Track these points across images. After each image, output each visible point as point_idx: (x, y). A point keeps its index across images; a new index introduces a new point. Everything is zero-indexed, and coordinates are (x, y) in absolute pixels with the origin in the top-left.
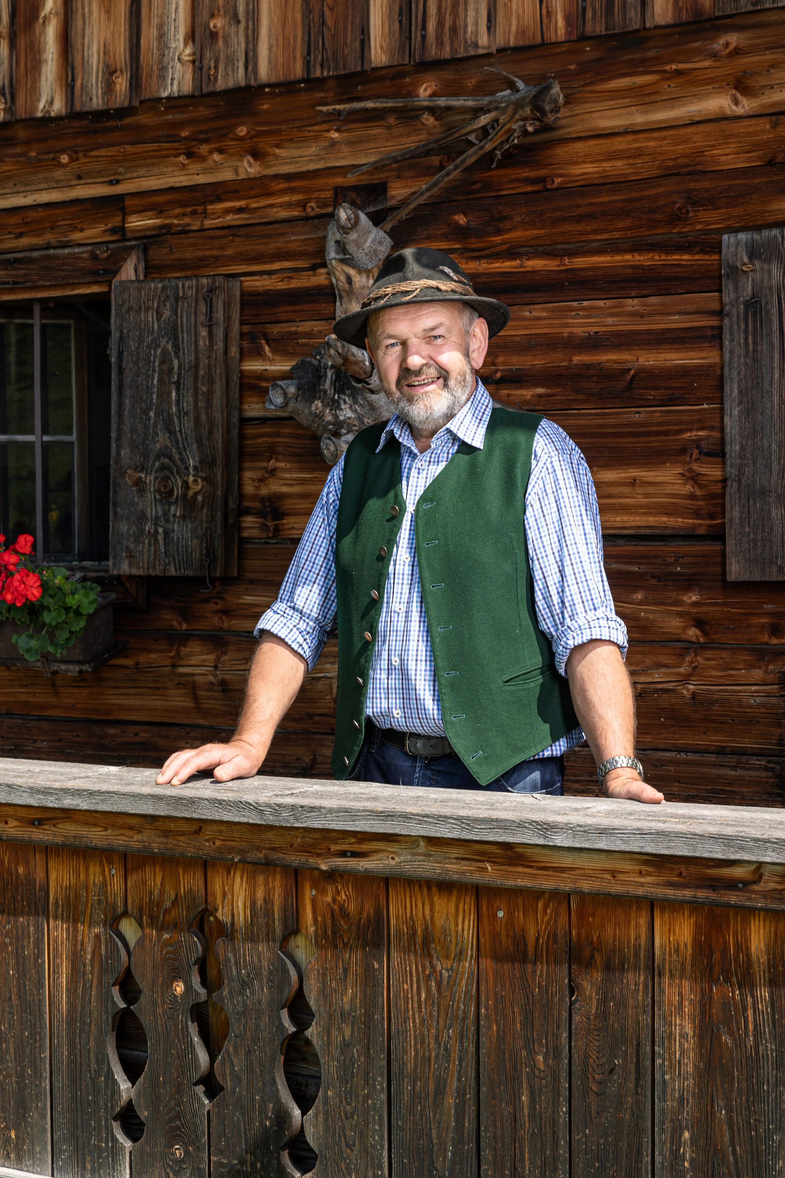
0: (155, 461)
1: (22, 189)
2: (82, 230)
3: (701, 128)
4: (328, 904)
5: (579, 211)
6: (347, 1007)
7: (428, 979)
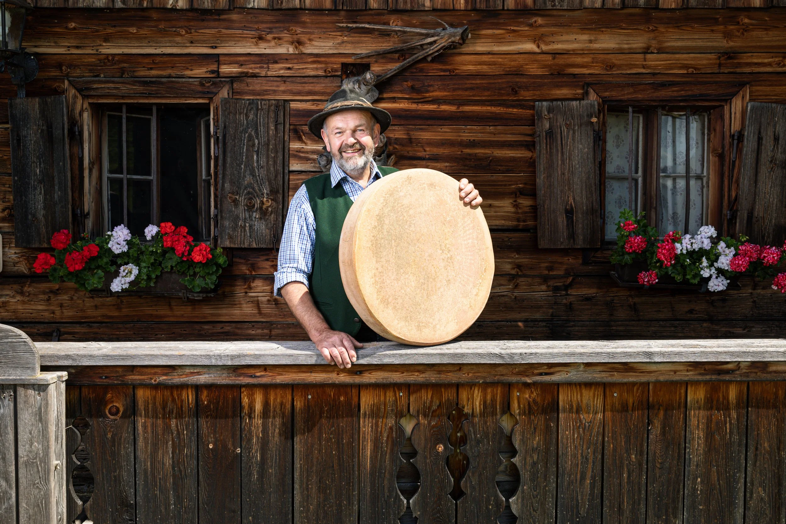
0: (244, 190)
1: (154, 45)
2: (192, 70)
3: (522, 56)
4: (526, 398)
5: (466, 86)
6: (535, 446)
7: (579, 427)
